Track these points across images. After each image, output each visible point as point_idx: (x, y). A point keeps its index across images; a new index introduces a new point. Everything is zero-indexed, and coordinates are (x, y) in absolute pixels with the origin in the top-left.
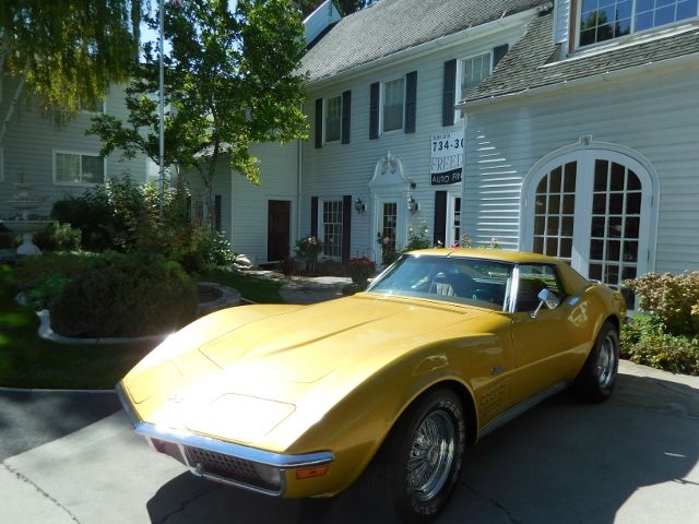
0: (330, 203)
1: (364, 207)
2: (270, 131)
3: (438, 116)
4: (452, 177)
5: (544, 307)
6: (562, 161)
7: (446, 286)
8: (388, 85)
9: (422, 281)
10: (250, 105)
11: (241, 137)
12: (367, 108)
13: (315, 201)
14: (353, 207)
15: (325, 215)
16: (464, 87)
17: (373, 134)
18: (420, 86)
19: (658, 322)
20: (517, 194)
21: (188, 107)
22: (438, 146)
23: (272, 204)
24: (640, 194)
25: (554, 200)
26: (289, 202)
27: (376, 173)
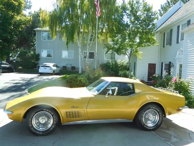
0: (166, 64)
1: (174, 65)
12: (176, 34)
15: (165, 68)
23: (150, 65)
26: (155, 64)
27: (177, 54)
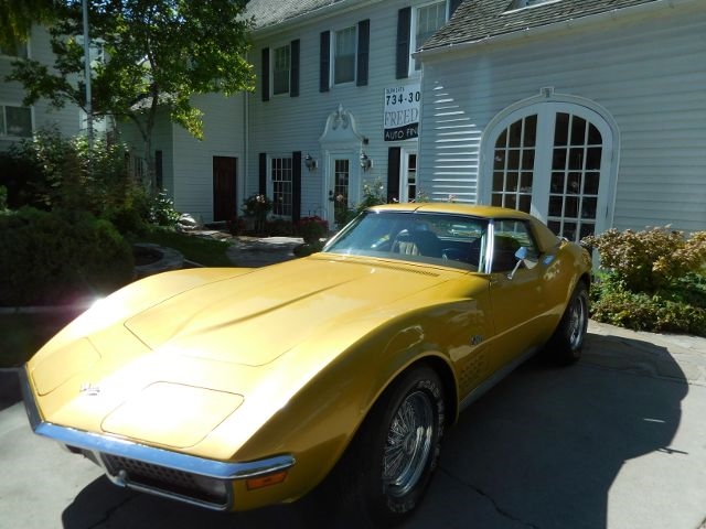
0: (279, 160)
1: (314, 164)
2: (213, 80)
3: (392, 69)
4: (407, 132)
5: (522, 266)
6: (523, 114)
7: (410, 245)
8: (339, 33)
9: (383, 240)
10: (191, 52)
11: (182, 87)
12: (317, 58)
13: (263, 157)
14: (303, 164)
15: (274, 172)
16: (419, 37)
17: (324, 87)
18: (372, 35)
19: (619, 279)
20: (474, 149)
21: (122, 53)
22: (391, 100)
23: (217, 160)
24: (601, 149)
25: (514, 155)
26: (235, 159)
27: (327, 128)
